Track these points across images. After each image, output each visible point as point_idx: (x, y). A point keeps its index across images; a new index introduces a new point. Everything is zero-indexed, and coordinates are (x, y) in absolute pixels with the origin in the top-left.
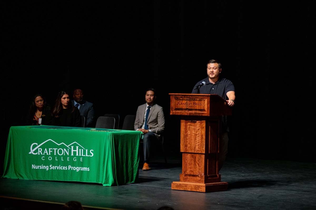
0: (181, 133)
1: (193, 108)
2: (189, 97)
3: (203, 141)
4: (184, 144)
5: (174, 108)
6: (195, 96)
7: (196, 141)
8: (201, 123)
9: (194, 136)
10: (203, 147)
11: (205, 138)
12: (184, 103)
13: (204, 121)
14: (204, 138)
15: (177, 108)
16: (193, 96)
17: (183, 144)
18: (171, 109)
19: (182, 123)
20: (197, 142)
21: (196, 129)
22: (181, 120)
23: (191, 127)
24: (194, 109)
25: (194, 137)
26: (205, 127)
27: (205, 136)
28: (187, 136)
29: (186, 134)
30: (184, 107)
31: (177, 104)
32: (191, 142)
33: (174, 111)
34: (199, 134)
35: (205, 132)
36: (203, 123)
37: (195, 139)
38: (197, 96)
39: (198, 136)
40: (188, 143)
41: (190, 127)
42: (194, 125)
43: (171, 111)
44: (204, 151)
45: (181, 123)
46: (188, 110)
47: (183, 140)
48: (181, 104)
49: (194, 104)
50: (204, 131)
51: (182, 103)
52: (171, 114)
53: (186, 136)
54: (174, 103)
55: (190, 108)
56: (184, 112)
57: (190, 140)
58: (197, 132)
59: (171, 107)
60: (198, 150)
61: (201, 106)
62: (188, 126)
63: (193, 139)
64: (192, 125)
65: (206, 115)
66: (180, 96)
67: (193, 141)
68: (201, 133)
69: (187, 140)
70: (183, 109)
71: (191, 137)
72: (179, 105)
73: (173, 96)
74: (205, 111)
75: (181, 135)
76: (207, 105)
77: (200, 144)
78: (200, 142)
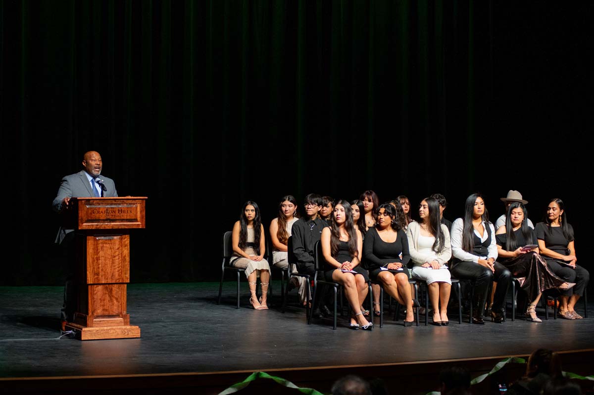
0: (88, 256)
1: (117, 218)
2: (111, 202)
3: (126, 265)
4: (93, 271)
5: (85, 218)
6: (122, 201)
7: (114, 266)
8: (122, 239)
9: (111, 258)
10: (126, 274)
13: (126, 236)
15: (90, 219)
18: (79, 221)
19: (90, 241)
20: (116, 267)
23: (105, 245)
24: (118, 220)
25: (111, 260)
26: (128, 244)
27: (129, 257)
28: (99, 260)
29: (95, 257)
30: (103, 216)
31: (91, 214)
32: (105, 268)
33: (85, 224)
34: (118, 255)
36: (125, 239)
37: (113, 263)
38: (125, 201)
39: (117, 257)
40: (100, 270)
41: (103, 246)
42: (110, 242)
43: (81, 224)
44: (129, 279)
45: (87, 241)
46: (108, 221)
47: (91, 264)
48: (97, 212)
49: (120, 212)
50: (128, 250)
51: (99, 212)
52: (79, 229)
53: (97, 260)
54: (85, 212)
55: (113, 218)
56: (102, 224)
57: (103, 265)
58: (115, 252)
59: (80, 218)
60: (118, 277)
61: (132, 214)
62: (100, 245)
63: (109, 262)
64: (106, 243)
65: (140, 227)
66: (95, 201)
67: (109, 266)
68: (122, 254)
69: (99, 265)
70: (101, 220)
71: (105, 260)
72: (93, 214)
73: (83, 201)
74: (137, 222)
75: (88, 259)
76: (141, 212)
77: (120, 270)
78: (121, 267)
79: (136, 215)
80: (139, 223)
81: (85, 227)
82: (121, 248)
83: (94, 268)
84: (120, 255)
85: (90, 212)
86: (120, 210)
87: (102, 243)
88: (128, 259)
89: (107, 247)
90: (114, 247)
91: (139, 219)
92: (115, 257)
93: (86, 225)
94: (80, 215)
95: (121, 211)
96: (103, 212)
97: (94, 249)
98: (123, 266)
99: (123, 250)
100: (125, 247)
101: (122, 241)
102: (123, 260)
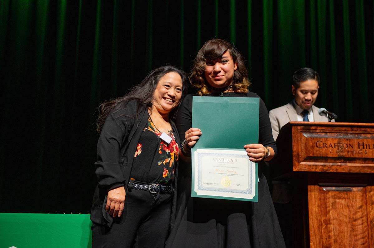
0: (310, 217)
1: (357, 156)
2: (345, 130)
4: (320, 242)
5: (303, 154)
6: (363, 129)
7: (356, 236)
9: (349, 222)
12: (331, 144)
13: (373, 187)
15: (311, 155)
16: (355, 129)
17: (318, 243)
18: (294, 158)
19: (313, 194)
20: (359, 237)
21: (352, 206)
22: (309, 187)
23: (338, 201)
24: (359, 159)
25: (349, 225)
28: (330, 224)
29: (323, 219)
30: (333, 152)
31: (313, 147)
32: (340, 239)
33: (303, 163)
34: (362, 217)
36: (372, 193)
37: (353, 229)
38: (368, 129)
39: (359, 222)
40: (332, 241)
41: (335, 202)
42: (346, 196)
43: (297, 163)
45: (309, 193)
46: (342, 161)
47: (317, 232)
48: (322, 145)
49: (361, 147)
51: (325, 145)
52: (294, 170)
53: (327, 224)
54: (303, 145)
55: (350, 155)
56: (331, 164)
57: (337, 233)
58: (356, 213)
59: (294, 153)
62: (331, 200)
63: (346, 229)
64: (340, 198)
66: (319, 128)
67: (347, 234)
68: (366, 216)
69: (330, 232)
70: (330, 157)
71: (340, 225)
72: (316, 148)
73: (299, 127)
75: (311, 222)
77: (366, 242)
78: (366, 238)
81: (303, 168)
82: (364, 207)
83: (321, 237)
84: (364, 218)
85: (311, 144)
86: (361, 143)
87: (333, 197)
89: (341, 204)
90: (354, 204)
92: (356, 220)
93: (305, 165)
94: (295, 148)
95: (363, 145)
96: (333, 145)
97: (320, 206)
98: (370, 237)
99: (368, 210)
100: (371, 206)
101: (366, 196)
102: (369, 227)
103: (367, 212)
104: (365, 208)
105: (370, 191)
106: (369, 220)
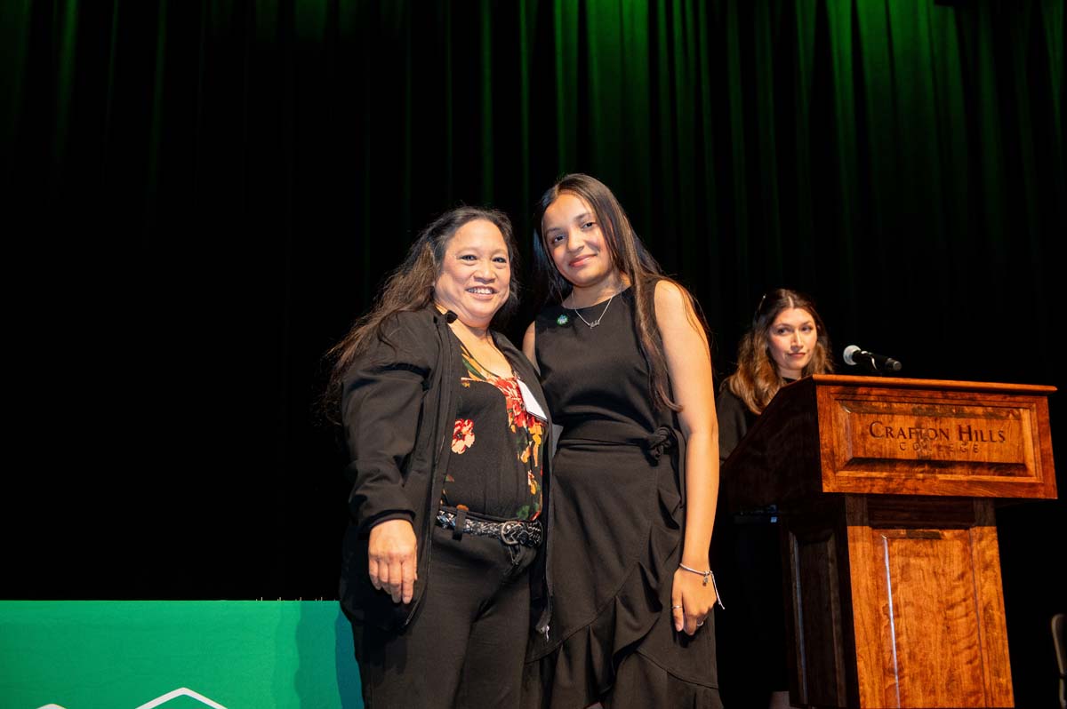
1: (958, 457)
3: (996, 641)
5: (840, 454)
8: (968, 542)
10: (998, 674)
11: (1004, 622)
13: (986, 529)
14: (996, 618)
15: (861, 454)
26: (996, 562)
27: (1003, 609)
31: (863, 435)
35: (1001, 589)
36: (984, 543)
44: (1011, 696)
50: (996, 584)
51: (889, 432)
54: (842, 431)
60: (971, 688)
61: (1006, 446)
65: (1041, 495)
68: (974, 596)
72: (871, 439)
73: (833, 390)
74: (1027, 476)
75: (857, 614)
76: (1036, 440)
77: (976, 657)
78: (976, 647)
79: (1021, 452)
80: (1033, 480)
82: (969, 575)
84: (970, 602)
85: (859, 428)
88: (999, 616)
89: (921, 568)
91: (1031, 466)
94: (824, 439)
98: (984, 645)
99: (977, 583)
100: (983, 573)
101: (972, 550)
102: (982, 621)
103: (975, 587)
104: (971, 578)
105: (980, 540)
106: (980, 605)
